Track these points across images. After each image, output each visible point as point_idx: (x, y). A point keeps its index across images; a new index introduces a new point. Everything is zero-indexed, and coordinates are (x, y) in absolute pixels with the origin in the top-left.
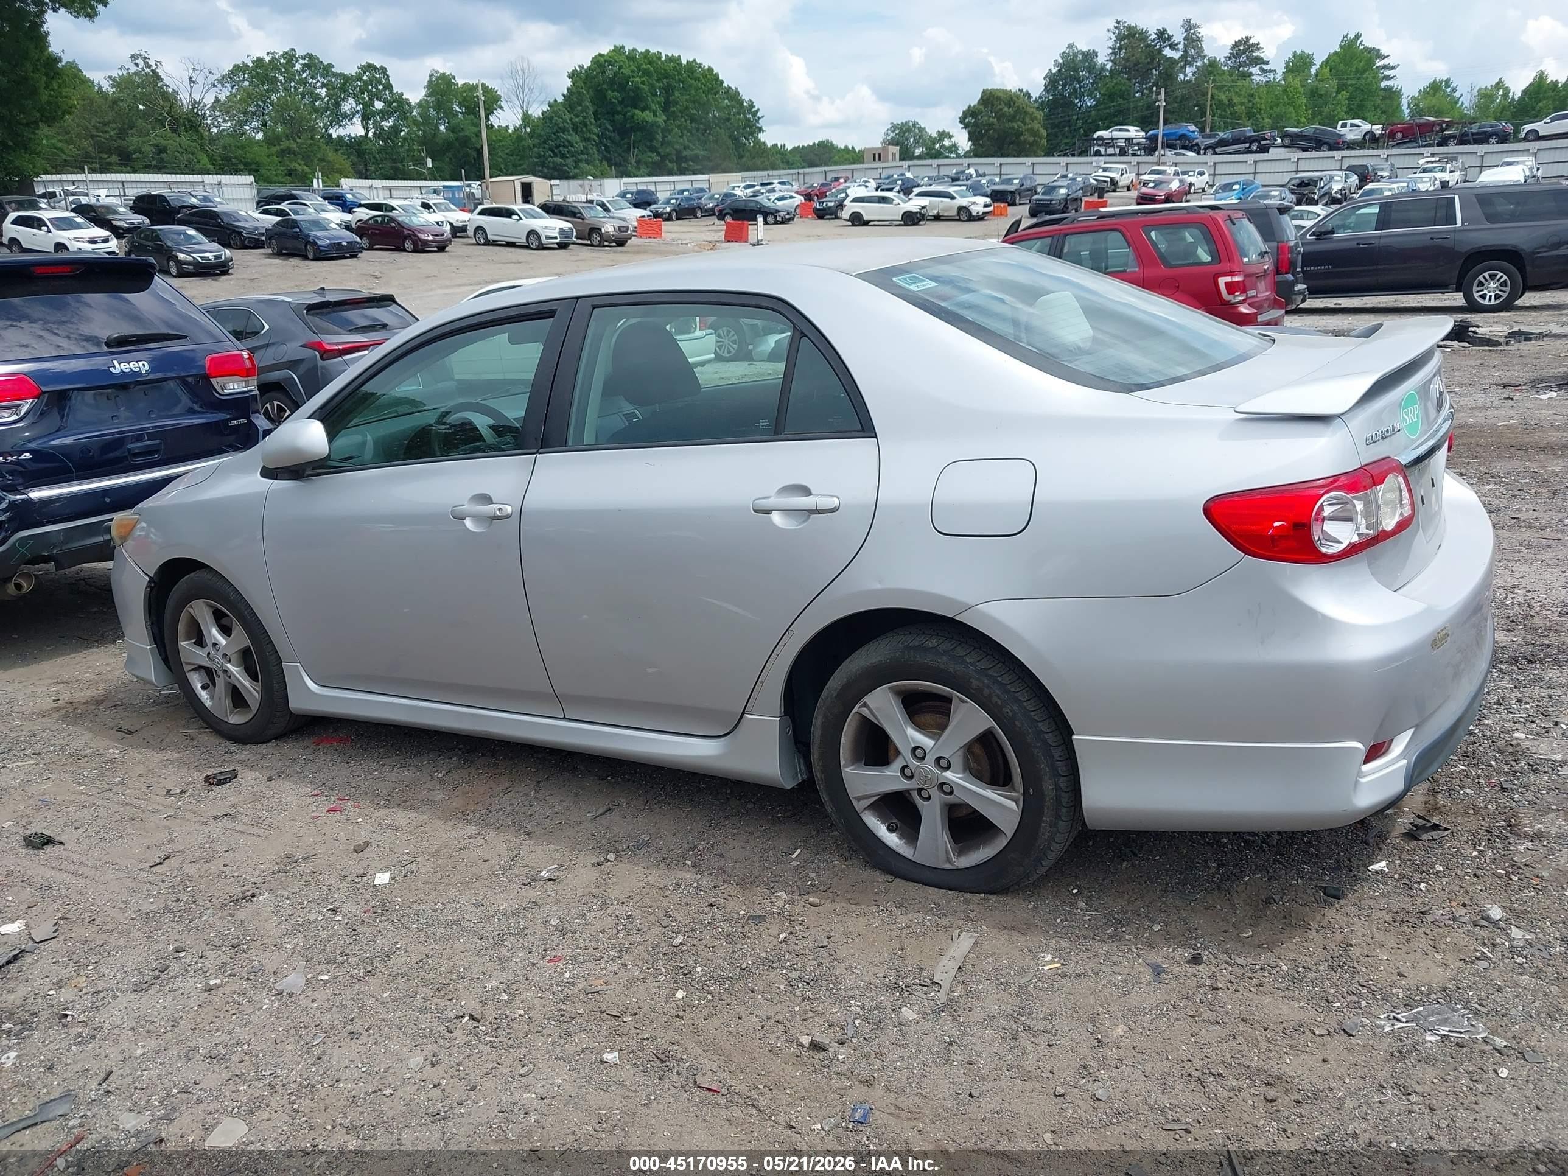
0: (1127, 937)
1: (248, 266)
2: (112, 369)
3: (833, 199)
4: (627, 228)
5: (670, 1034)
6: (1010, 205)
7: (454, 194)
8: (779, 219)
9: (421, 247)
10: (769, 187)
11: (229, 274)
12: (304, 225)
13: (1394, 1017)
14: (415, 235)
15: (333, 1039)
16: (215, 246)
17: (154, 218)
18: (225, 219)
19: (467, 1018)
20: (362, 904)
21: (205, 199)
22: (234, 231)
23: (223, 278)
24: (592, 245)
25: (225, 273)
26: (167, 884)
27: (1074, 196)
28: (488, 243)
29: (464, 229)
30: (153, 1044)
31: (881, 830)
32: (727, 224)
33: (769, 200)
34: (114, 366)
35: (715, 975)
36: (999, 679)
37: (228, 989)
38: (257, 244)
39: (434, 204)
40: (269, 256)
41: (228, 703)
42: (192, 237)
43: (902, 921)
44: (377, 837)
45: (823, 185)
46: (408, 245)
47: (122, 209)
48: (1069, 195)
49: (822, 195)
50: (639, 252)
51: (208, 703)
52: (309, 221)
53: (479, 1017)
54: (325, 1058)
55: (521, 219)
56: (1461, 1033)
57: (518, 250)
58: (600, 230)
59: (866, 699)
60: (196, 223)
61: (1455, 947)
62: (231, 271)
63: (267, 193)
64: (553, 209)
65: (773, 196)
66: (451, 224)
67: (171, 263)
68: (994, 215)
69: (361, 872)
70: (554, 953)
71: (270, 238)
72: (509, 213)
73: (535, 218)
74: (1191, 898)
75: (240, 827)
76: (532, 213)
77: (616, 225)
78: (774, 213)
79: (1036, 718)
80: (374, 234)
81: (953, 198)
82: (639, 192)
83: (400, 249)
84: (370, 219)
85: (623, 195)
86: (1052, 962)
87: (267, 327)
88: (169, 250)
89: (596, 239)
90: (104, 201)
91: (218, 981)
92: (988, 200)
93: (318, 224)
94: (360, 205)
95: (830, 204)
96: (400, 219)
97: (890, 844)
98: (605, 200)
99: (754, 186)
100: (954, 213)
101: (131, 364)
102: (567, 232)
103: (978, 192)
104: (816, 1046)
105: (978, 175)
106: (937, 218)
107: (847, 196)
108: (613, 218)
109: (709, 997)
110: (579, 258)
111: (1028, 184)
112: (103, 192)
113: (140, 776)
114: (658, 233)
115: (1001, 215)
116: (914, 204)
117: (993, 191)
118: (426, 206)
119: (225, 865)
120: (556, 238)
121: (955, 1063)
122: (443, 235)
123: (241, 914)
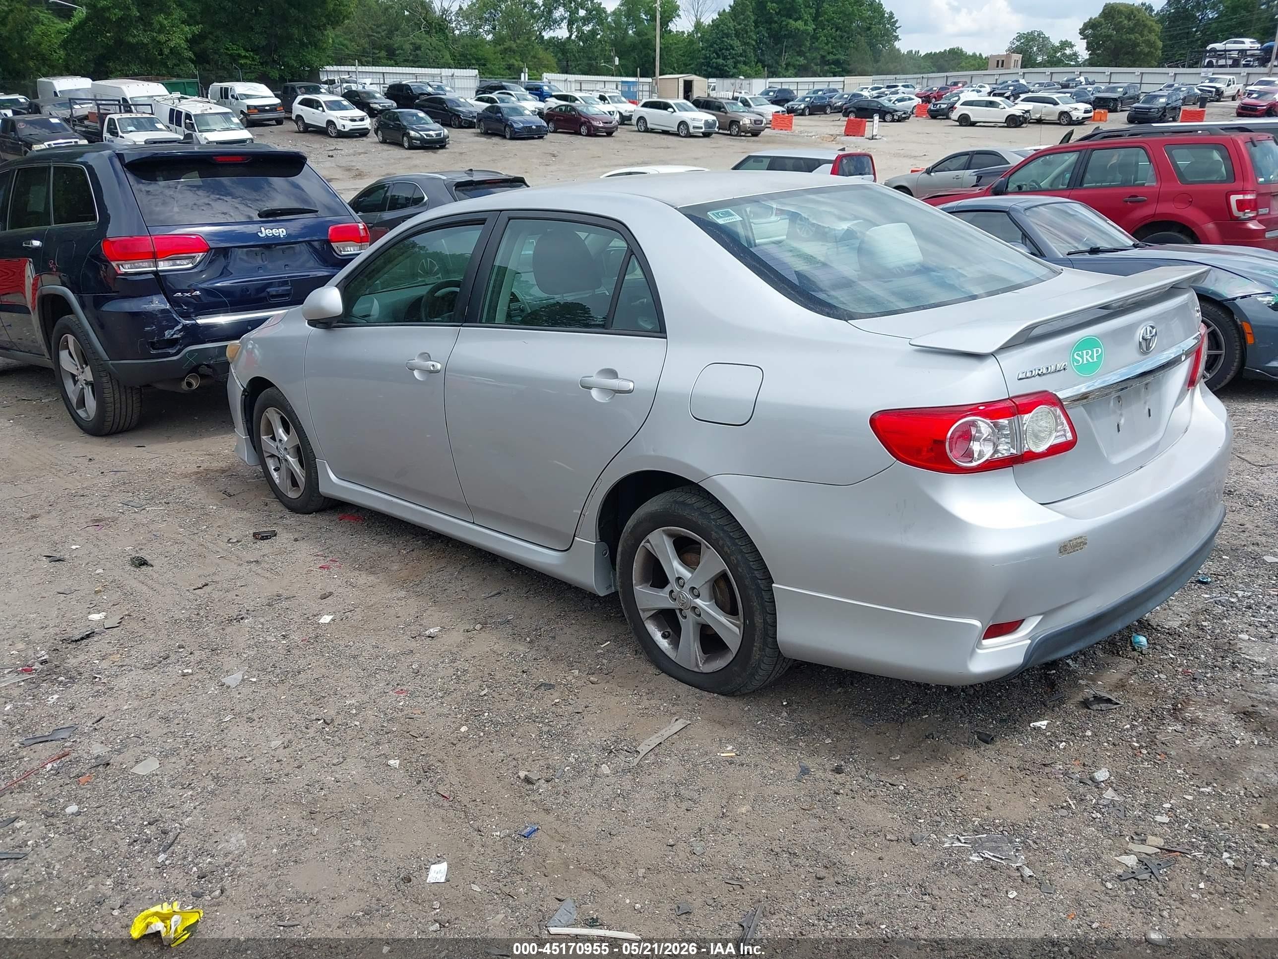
0: (801, 744)
1: (460, 142)
2: (259, 234)
3: (947, 102)
4: (762, 122)
5: (442, 755)
6: (1110, 111)
7: (629, 88)
8: (896, 117)
9: (593, 132)
10: (893, 90)
11: (445, 148)
12: (505, 111)
13: (958, 838)
14: (589, 122)
15: (238, 720)
16: (438, 126)
17: (401, 102)
18: (449, 105)
19: (322, 721)
20: (304, 634)
21: (439, 88)
22: (455, 114)
23: (441, 151)
24: (730, 135)
25: (443, 147)
26: (198, 602)
27: (1174, 104)
28: (647, 130)
29: (629, 118)
30: (136, 703)
31: (657, 636)
32: (849, 122)
33: (890, 101)
34: (261, 232)
35: (494, 720)
36: (731, 534)
37: (195, 677)
38: (471, 125)
39: (609, 97)
40: (478, 135)
41: (289, 482)
42: (422, 118)
43: (645, 703)
44: (340, 590)
45: (941, 89)
46: (584, 130)
47: (378, 95)
48: (1168, 104)
49: (939, 97)
50: (768, 142)
51: (277, 481)
52: (509, 108)
53: (329, 722)
54: (226, 731)
55: (675, 111)
56: (1002, 859)
57: (671, 137)
58: (739, 122)
59: (649, 537)
60: (429, 107)
61: (1051, 795)
62: (447, 146)
63: (485, 84)
64: (703, 105)
65: (894, 97)
66: (620, 113)
67: (405, 139)
68: (1094, 120)
69: (315, 613)
70: (402, 688)
71: (479, 121)
72: (665, 106)
73: (687, 111)
74: (870, 724)
75: (260, 571)
76: (685, 106)
77: (753, 119)
78: (892, 112)
79: (753, 567)
80: (558, 120)
81: (1056, 104)
82: (780, 91)
83: (578, 133)
84: (557, 107)
85: (766, 93)
86: (731, 751)
87: (426, 198)
88: (405, 128)
89: (735, 129)
90: (369, 88)
91: (190, 671)
92: (1089, 107)
93: (517, 111)
94: (551, 96)
95: (943, 106)
96: (580, 109)
97: (661, 647)
98: (747, 97)
99: (880, 88)
100: (1055, 117)
101: (274, 230)
102: (711, 124)
103: (1082, 99)
104: (528, 781)
105: (1088, 83)
106: (1039, 121)
107: (959, 99)
108: (753, 112)
109: (482, 734)
110: (717, 145)
111: (1131, 92)
112: (368, 81)
113: (219, 527)
114: (788, 126)
115: (1100, 120)
116: (1019, 108)
117: (1097, 98)
118: (603, 98)
119: (237, 595)
120: (701, 128)
121: (613, 809)
122: (611, 123)
123: (229, 630)
